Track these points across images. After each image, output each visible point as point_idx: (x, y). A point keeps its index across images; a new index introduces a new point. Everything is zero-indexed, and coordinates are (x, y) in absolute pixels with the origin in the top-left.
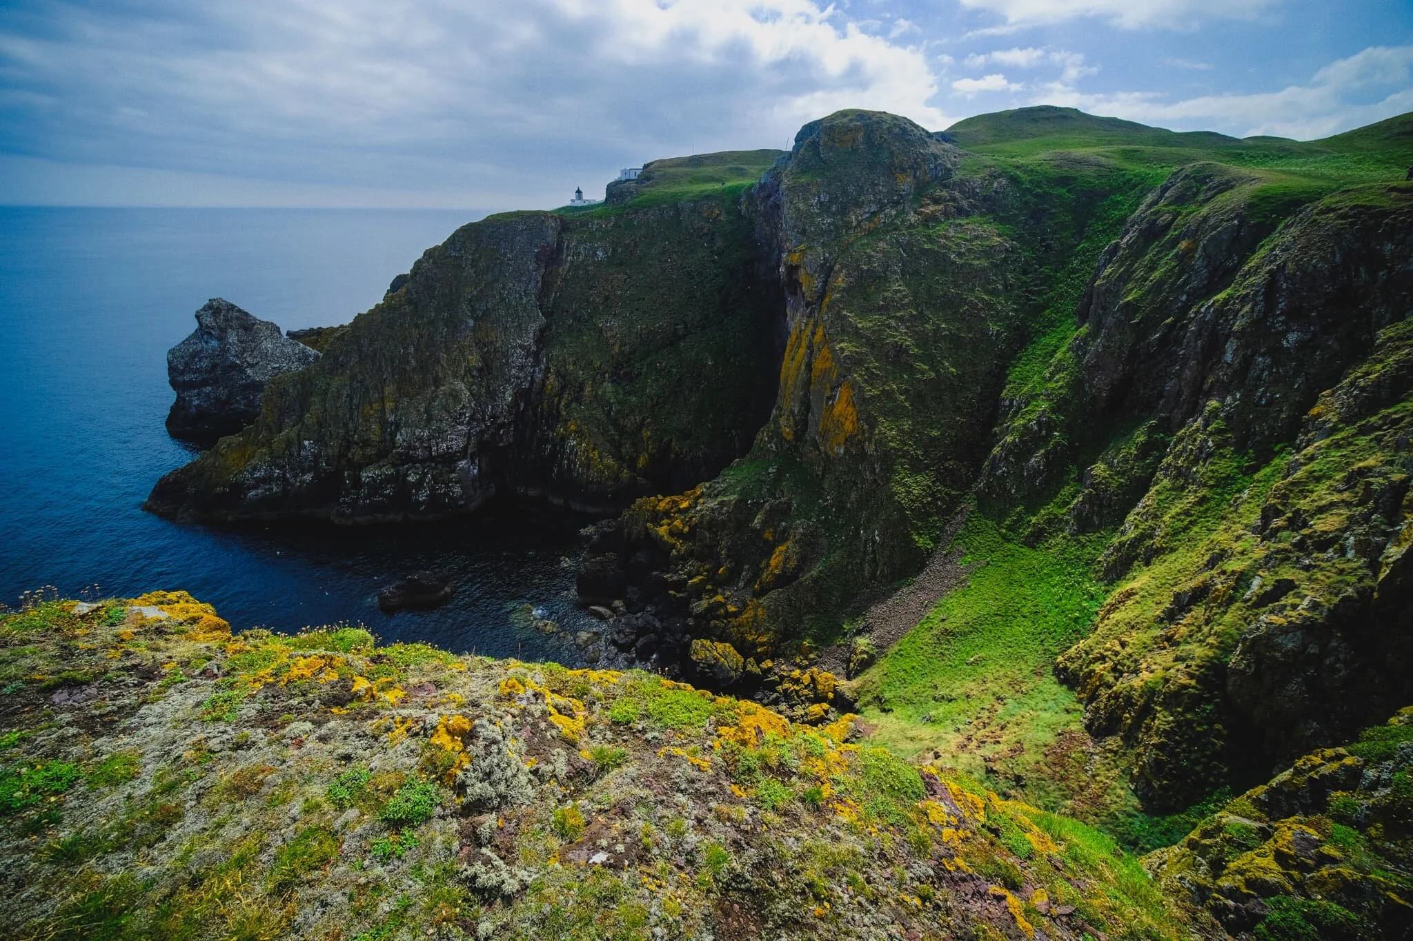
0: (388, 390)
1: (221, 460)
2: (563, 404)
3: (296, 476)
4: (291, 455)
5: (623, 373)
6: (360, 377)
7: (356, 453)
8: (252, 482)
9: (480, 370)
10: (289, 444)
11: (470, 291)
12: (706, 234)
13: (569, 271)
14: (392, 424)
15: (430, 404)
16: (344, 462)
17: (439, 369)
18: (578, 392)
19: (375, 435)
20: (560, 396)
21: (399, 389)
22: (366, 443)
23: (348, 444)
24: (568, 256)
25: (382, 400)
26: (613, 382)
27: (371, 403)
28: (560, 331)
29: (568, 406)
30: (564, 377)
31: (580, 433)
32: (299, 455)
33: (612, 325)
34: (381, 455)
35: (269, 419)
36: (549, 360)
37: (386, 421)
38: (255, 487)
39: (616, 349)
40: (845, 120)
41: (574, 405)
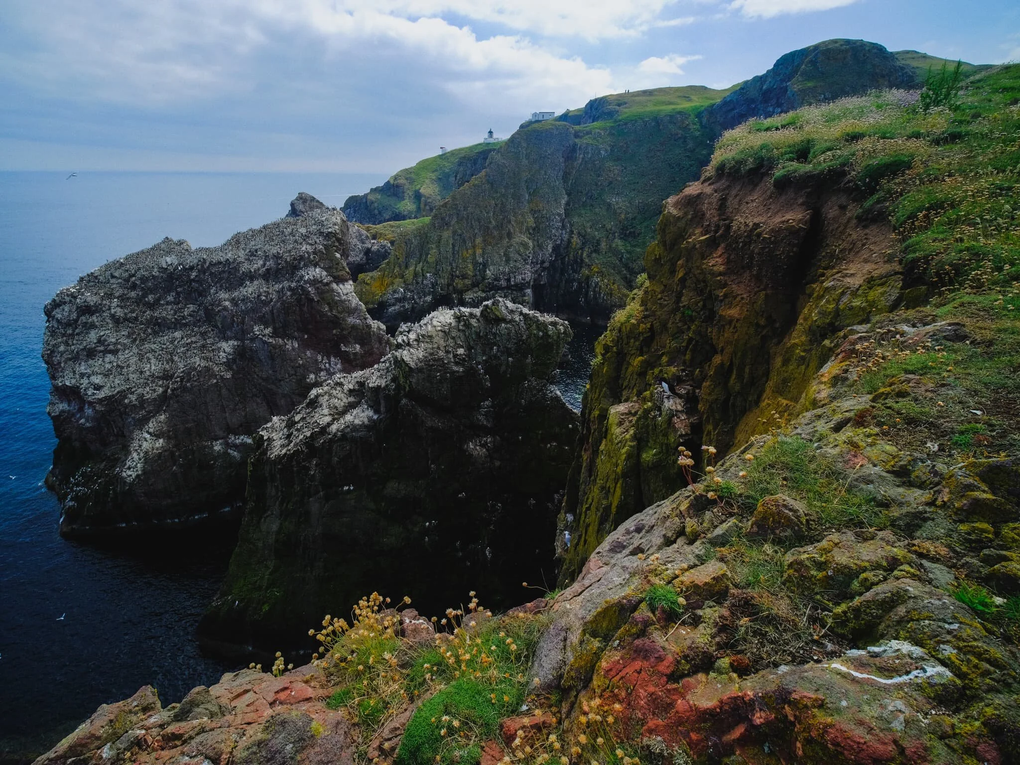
0: (479, 240)
1: (368, 287)
2: (585, 255)
3: (420, 298)
4: (417, 283)
5: (628, 233)
6: (459, 231)
7: (459, 283)
8: (393, 301)
9: (534, 229)
10: (416, 275)
11: (525, 175)
12: (680, 138)
13: (581, 165)
14: (481, 264)
15: (506, 250)
16: (451, 288)
17: (510, 226)
18: (596, 246)
19: (470, 270)
20: (582, 249)
21: (484, 241)
22: (464, 277)
23: (453, 277)
24: (580, 154)
25: (474, 247)
26: (621, 238)
27: (467, 250)
28: (576, 206)
29: (589, 256)
30: (584, 237)
31: (601, 273)
32: (422, 283)
33: (617, 201)
34: (475, 285)
35: (401, 259)
36: (572, 225)
37: (477, 263)
38: (394, 305)
39: (623, 216)
40: (836, 45)
41: (594, 255)
